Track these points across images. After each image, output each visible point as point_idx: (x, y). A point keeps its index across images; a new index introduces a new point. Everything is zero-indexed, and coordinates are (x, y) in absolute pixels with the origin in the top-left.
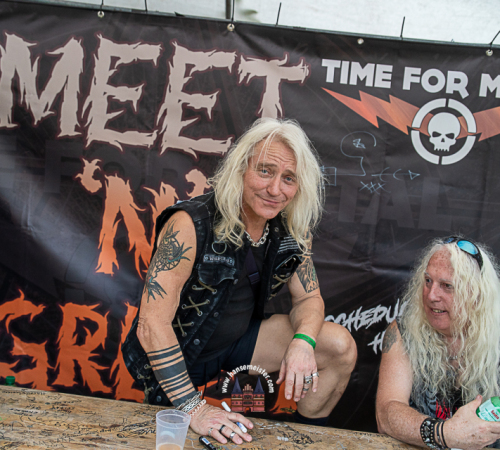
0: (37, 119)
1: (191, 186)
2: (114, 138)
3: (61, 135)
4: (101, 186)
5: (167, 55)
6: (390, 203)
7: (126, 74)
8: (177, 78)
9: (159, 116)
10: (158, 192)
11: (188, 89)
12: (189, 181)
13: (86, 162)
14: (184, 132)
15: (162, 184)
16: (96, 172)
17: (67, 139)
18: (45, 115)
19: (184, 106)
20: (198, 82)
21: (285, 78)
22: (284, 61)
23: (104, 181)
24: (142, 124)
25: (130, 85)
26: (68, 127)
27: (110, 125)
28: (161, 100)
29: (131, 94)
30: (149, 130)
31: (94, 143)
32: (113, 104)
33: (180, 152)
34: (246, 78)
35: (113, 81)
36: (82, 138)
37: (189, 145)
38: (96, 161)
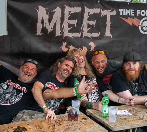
0: (49, 31)
1: (91, 47)
2: (71, 35)
3: (56, 36)
4: (67, 49)
5: (83, 10)
6: (135, 45)
7: (73, 16)
8: (86, 17)
9: (82, 28)
10: (83, 49)
11: (89, 19)
12: (90, 45)
13: (63, 43)
14: (88, 32)
15: (84, 47)
16: (66, 45)
17: (58, 36)
18: (51, 30)
19: (88, 24)
20: (91, 17)
21: (111, 15)
22: (111, 10)
23: (68, 48)
24: (78, 30)
25: (74, 19)
26: (58, 33)
27: (69, 31)
28: (82, 23)
29: (74, 22)
30: (79, 32)
31: (65, 37)
32: (70, 25)
33: (87, 37)
34: (103, 15)
35: (70, 19)
36: (62, 36)
37: (90, 35)
38: (66, 42)
